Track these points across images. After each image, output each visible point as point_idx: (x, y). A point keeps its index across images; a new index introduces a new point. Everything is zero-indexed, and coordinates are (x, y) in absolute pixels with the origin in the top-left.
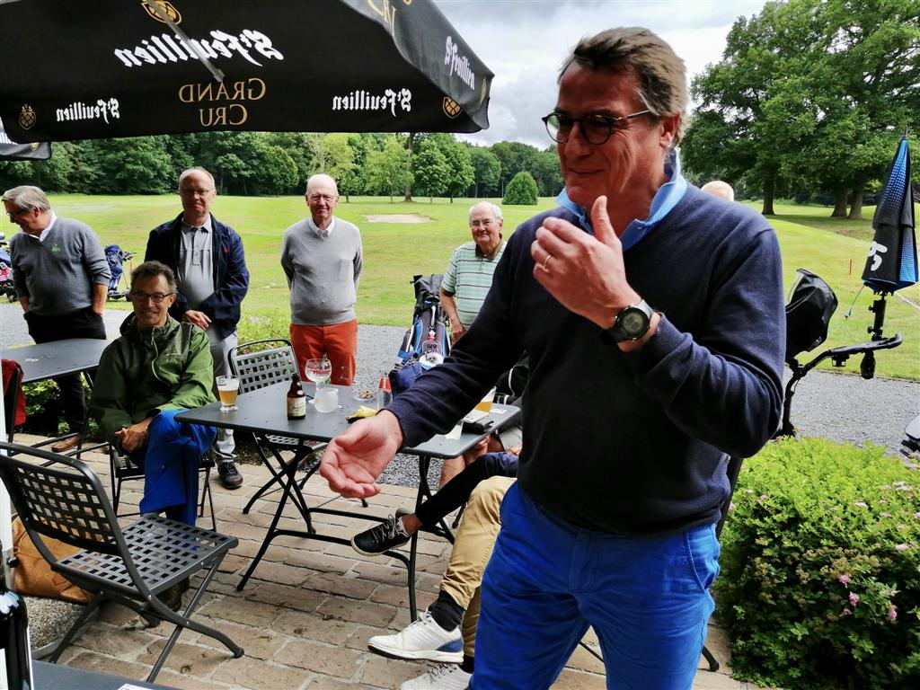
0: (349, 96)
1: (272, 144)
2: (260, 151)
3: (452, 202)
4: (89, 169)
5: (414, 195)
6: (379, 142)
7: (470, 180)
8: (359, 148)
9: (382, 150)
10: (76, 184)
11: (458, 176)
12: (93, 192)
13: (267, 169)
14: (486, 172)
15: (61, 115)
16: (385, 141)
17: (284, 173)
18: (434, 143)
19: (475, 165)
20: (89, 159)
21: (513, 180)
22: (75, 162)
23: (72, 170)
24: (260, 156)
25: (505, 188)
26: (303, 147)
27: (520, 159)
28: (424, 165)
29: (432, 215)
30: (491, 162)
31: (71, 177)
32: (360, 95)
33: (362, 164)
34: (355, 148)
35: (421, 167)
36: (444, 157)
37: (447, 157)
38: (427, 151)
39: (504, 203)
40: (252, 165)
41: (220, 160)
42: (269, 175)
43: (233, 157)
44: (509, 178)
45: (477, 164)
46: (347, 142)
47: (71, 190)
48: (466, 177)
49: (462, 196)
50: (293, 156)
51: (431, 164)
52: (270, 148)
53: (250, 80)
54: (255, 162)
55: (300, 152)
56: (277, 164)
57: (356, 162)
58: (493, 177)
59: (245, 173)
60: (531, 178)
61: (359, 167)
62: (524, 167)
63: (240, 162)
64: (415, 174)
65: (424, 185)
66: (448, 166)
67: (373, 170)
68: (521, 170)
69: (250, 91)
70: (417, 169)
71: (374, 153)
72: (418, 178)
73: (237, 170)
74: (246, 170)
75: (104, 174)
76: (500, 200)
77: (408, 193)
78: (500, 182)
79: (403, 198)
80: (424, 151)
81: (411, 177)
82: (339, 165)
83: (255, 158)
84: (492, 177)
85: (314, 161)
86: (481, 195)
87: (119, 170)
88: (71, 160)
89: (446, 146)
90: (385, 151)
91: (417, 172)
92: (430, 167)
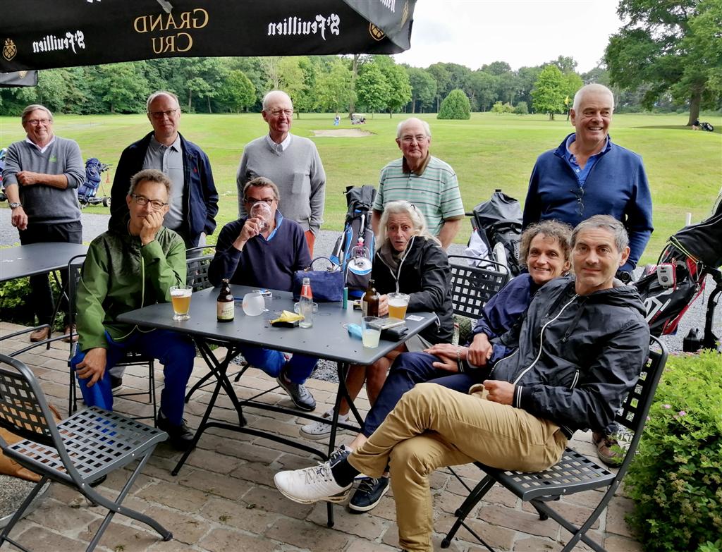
0: (283, 23)
1: (233, 68)
2: (223, 74)
3: (391, 117)
4: (81, 94)
5: (357, 111)
6: (326, 65)
7: (408, 97)
8: (308, 70)
9: (329, 72)
10: (70, 106)
11: (397, 94)
12: (84, 113)
13: (229, 90)
14: (423, 90)
15: (37, 47)
16: (332, 64)
17: (243, 94)
18: (375, 65)
19: (413, 84)
20: (81, 85)
21: (448, 97)
22: (70, 88)
23: (68, 95)
24: (222, 80)
25: (440, 103)
26: (261, 71)
27: (455, 78)
28: (366, 84)
29: (372, 129)
30: (427, 81)
31: (67, 101)
32: (293, 20)
33: (310, 84)
34: (305, 71)
35: (364, 87)
36: (385, 77)
37: (387, 77)
38: (369, 72)
39: (439, 118)
40: (216, 88)
41: (189, 83)
42: (231, 96)
43: (200, 80)
44: (444, 95)
45: (414, 83)
46: (297, 66)
47: (66, 111)
48: (404, 95)
49: (400, 112)
50: (251, 79)
51: (372, 83)
52: (232, 72)
53: (195, 11)
54: (219, 85)
55: (258, 74)
56: (238, 86)
57: (306, 83)
58: (430, 95)
59: (211, 95)
60: (465, 95)
61: (308, 87)
62: (457, 85)
63: (206, 85)
64: (358, 93)
65: (366, 103)
66: (387, 85)
67: (321, 90)
68: (455, 88)
69: (195, 20)
70: (360, 88)
71: (321, 75)
72: (361, 96)
73: (202, 91)
74: (211, 91)
75: (93, 98)
76: (435, 115)
77: (352, 110)
78: (436, 99)
79: (347, 115)
80: (367, 72)
81: (354, 96)
82: (290, 86)
83: (218, 81)
84: (428, 94)
85: (270, 82)
86: (417, 111)
87: (105, 94)
88: (67, 86)
89: (386, 68)
90: (333, 73)
91: (360, 91)
92: (371, 86)
